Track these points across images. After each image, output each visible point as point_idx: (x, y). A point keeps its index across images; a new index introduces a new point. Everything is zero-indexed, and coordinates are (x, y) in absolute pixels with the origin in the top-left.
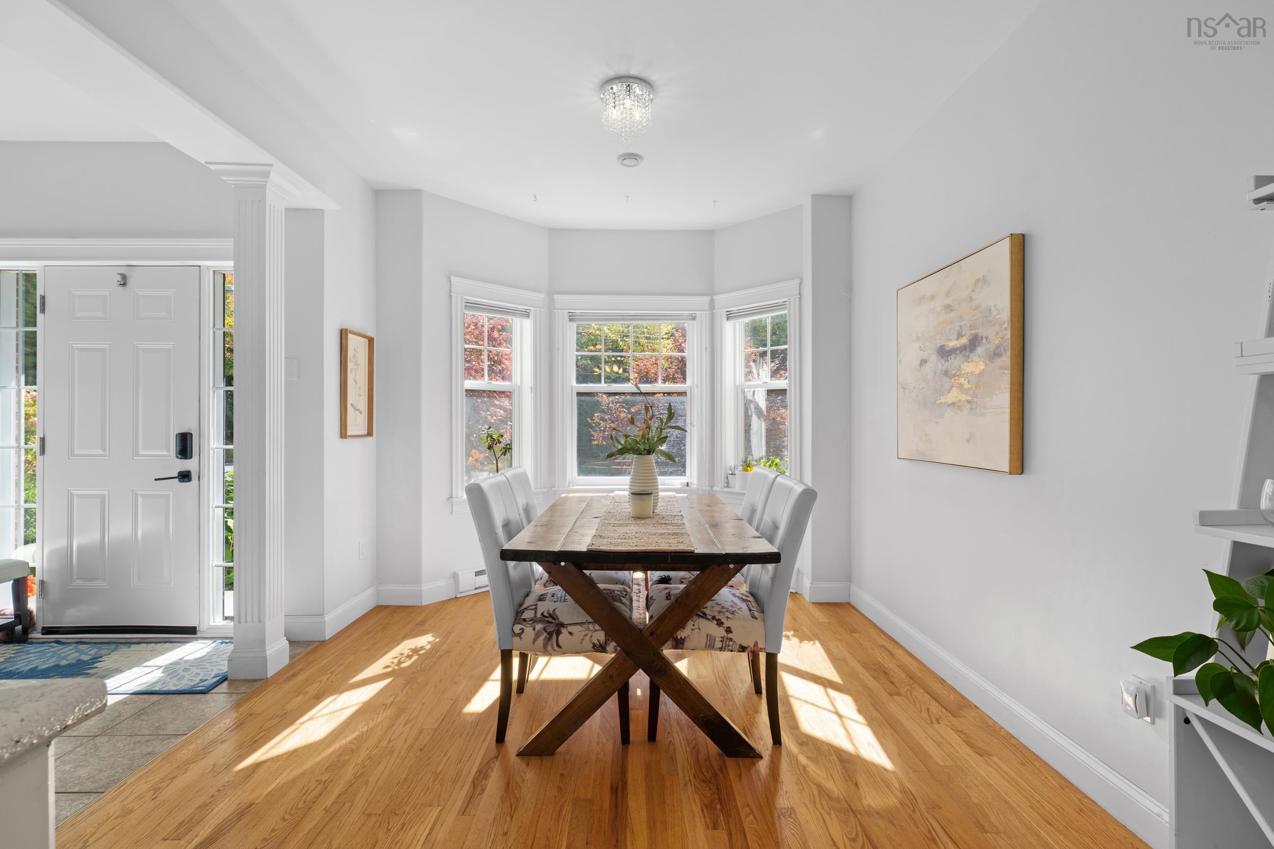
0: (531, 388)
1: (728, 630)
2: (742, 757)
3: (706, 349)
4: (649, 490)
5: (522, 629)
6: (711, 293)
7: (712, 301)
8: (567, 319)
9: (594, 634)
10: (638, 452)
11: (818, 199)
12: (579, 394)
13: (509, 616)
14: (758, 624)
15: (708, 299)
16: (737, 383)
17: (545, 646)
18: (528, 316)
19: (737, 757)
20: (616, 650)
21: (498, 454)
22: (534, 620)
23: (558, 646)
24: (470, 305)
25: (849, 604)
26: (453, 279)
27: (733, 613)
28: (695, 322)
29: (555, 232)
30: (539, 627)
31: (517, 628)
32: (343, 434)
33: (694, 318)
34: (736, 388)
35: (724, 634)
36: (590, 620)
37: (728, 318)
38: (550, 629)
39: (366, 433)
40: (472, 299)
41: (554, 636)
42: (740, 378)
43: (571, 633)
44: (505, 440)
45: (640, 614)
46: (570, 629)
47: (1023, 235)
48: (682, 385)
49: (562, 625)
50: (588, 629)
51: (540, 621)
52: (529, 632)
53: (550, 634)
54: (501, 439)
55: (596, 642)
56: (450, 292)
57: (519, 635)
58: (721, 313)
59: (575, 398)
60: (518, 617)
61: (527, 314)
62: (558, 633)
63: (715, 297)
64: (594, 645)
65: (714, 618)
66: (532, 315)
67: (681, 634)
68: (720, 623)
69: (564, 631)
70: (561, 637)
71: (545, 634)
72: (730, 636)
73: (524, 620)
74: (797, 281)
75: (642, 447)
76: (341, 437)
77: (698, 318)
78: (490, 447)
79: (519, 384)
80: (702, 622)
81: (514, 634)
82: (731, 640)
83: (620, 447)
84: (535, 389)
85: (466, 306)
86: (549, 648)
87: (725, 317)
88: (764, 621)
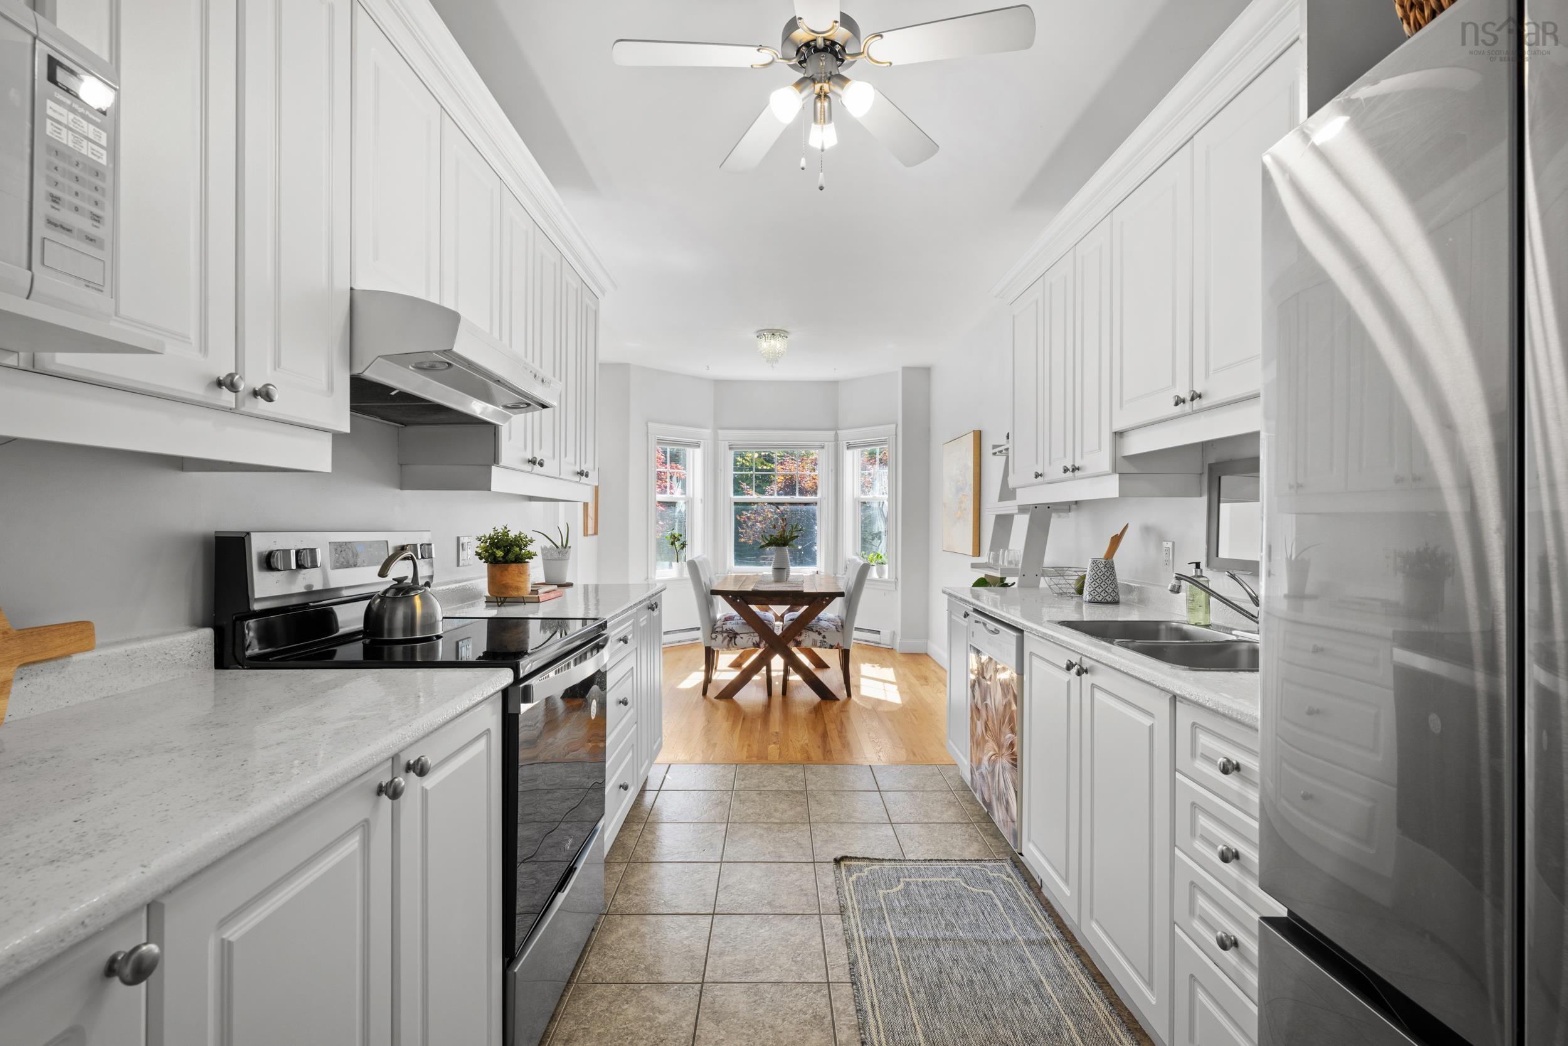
0: (701, 500)
1: (824, 637)
2: (829, 700)
3: (832, 470)
4: (784, 567)
5: (717, 636)
6: (835, 428)
7: (836, 434)
8: (727, 448)
9: (754, 638)
10: (777, 545)
11: (905, 369)
12: (736, 504)
13: (709, 630)
14: (839, 634)
15: (833, 433)
16: (855, 496)
17: (728, 645)
18: (699, 446)
19: (826, 700)
20: (765, 646)
21: (678, 549)
22: (722, 632)
23: (735, 644)
24: (660, 442)
25: (926, 654)
26: (649, 424)
27: (827, 629)
28: (824, 450)
29: (718, 383)
30: (725, 635)
31: (714, 636)
32: (586, 534)
33: (823, 447)
34: (854, 500)
35: (822, 639)
36: (752, 630)
37: (848, 448)
38: (731, 636)
39: (593, 533)
40: (661, 437)
41: (733, 639)
42: (858, 492)
43: (742, 638)
44: (682, 539)
45: (778, 628)
46: (741, 635)
47: (980, 431)
48: (813, 497)
49: (737, 634)
50: (751, 635)
51: (725, 632)
52: (720, 638)
53: (731, 638)
54: (680, 538)
55: (755, 642)
56: (648, 433)
57: (715, 639)
58: (843, 445)
59: (733, 507)
60: (714, 631)
61: (698, 445)
62: (735, 637)
63: (838, 432)
64: (754, 644)
65: (817, 631)
66: (702, 446)
67: (799, 639)
68: (820, 634)
69: (738, 636)
70: (736, 640)
71: (728, 638)
72: (825, 640)
73: (717, 632)
74: (894, 426)
75: (780, 542)
76: (584, 536)
77: (826, 447)
78: (673, 543)
79: (692, 496)
80: (810, 633)
81: (712, 638)
82: (825, 642)
83: (767, 542)
84: (703, 501)
85: (658, 442)
86: (730, 645)
87: (845, 447)
88: (843, 633)
